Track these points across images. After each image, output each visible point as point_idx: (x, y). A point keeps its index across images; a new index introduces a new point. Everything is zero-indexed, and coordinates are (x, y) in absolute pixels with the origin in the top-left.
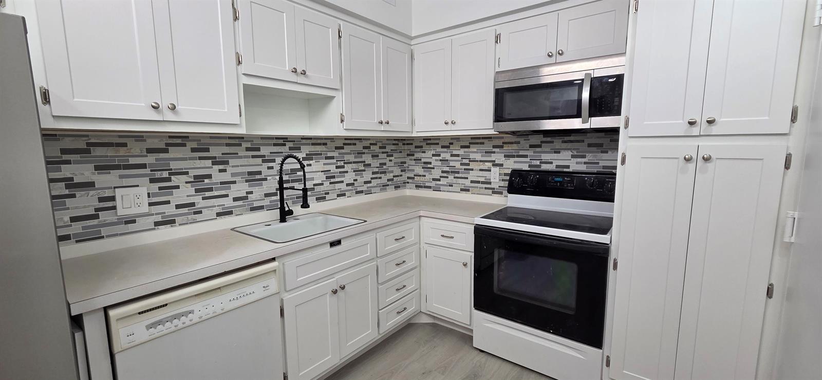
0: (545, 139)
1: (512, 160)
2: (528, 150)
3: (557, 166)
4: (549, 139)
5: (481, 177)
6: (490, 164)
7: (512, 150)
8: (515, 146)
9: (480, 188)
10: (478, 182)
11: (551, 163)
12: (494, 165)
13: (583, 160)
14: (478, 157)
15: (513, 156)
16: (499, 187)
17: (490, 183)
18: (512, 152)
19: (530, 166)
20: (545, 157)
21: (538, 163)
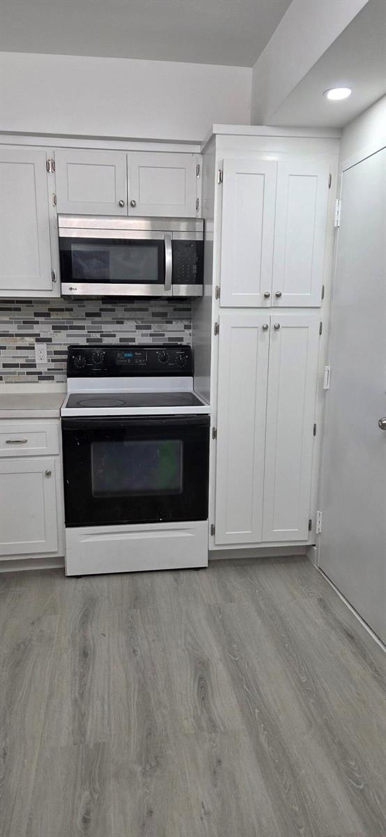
0: (104, 306)
1: (64, 333)
2: (85, 319)
3: (121, 340)
4: (109, 306)
5: (21, 357)
6: (32, 340)
7: (63, 319)
8: (67, 315)
9: (20, 373)
10: (16, 366)
11: (114, 336)
12: (38, 340)
13: (149, 332)
14: (13, 329)
15: (65, 328)
16: (48, 369)
17: (34, 366)
18: (64, 323)
19: (88, 340)
20: (107, 328)
21: (98, 336)
